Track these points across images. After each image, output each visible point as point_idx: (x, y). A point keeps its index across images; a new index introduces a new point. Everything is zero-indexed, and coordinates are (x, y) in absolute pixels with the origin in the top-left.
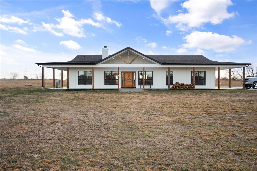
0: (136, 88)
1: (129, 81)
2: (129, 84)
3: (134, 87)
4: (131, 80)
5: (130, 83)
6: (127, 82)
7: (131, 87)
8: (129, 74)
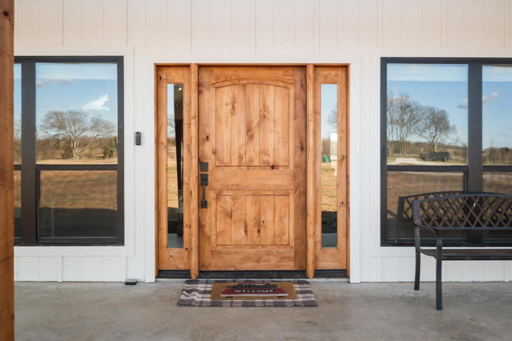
0: (344, 273)
1: (256, 194)
2: (259, 225)
3: (327, 263)
4: (281, 180)
5: (268, 217)
6: (227, 201)
7: (290, 266)
8: (255, 94)
